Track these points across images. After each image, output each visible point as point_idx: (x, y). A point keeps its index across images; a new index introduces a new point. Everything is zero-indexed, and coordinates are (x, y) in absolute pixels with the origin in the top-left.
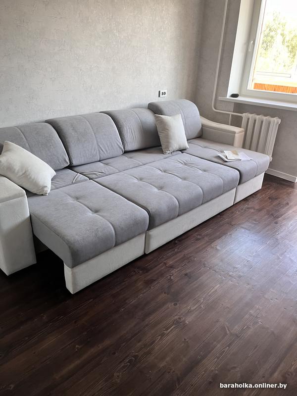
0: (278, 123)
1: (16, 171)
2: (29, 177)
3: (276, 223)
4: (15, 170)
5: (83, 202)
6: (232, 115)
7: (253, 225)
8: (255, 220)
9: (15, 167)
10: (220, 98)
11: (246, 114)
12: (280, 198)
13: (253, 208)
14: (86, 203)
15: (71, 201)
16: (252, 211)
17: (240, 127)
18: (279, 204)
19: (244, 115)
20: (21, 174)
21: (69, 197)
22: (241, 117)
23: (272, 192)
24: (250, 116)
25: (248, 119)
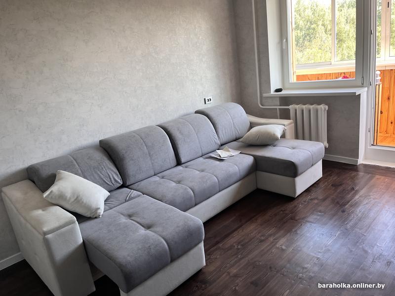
0: (325, 109)
1: (68, 198)
2: (81, 202)
3: (343, 211)
4: (66, 197)
5: (135, 219)
6: (279, 109)
7: (318, 217)
8: (320, 211)
9: (66, 195)
10: (265, 95)
11: (292, 106)
12: (343, 184)
13: (317, 198)
14: (138, 220)
15: (124, 220)
16: (316, 201)
17: (290, 119)
18: (344, 190)
19: (290, 107)
20: (72, 200)
21: (122, 216)
22: (288, 110)
23: (334, 179)
24: (297, 107)
25: (296, 110)
